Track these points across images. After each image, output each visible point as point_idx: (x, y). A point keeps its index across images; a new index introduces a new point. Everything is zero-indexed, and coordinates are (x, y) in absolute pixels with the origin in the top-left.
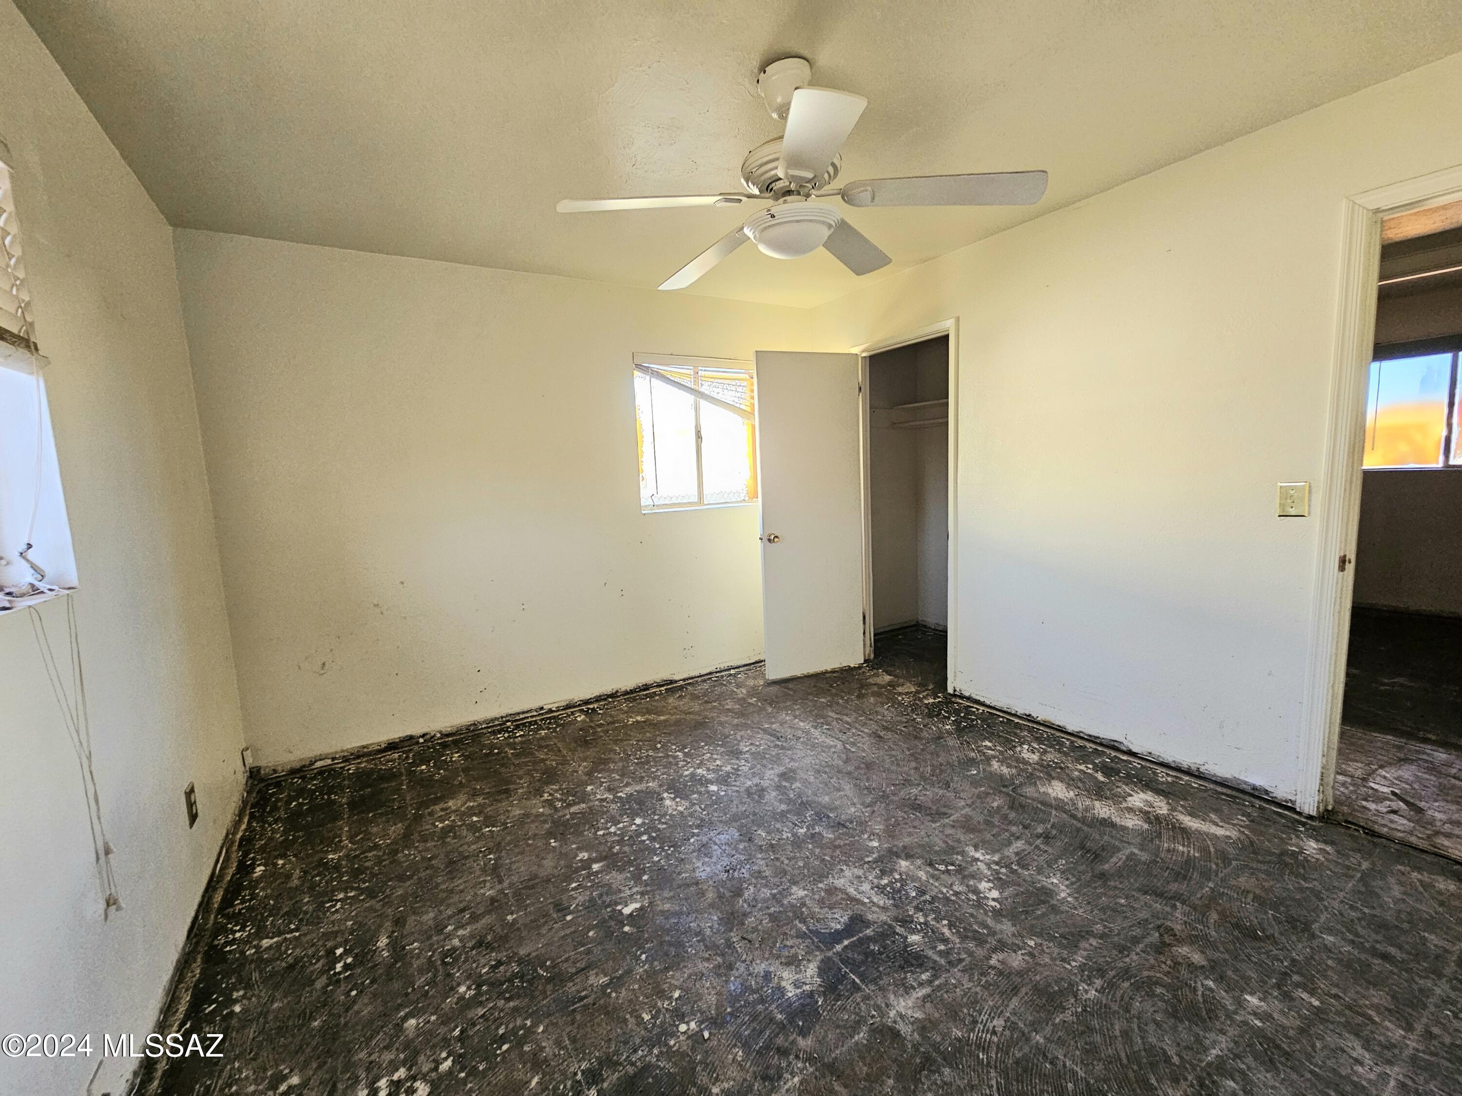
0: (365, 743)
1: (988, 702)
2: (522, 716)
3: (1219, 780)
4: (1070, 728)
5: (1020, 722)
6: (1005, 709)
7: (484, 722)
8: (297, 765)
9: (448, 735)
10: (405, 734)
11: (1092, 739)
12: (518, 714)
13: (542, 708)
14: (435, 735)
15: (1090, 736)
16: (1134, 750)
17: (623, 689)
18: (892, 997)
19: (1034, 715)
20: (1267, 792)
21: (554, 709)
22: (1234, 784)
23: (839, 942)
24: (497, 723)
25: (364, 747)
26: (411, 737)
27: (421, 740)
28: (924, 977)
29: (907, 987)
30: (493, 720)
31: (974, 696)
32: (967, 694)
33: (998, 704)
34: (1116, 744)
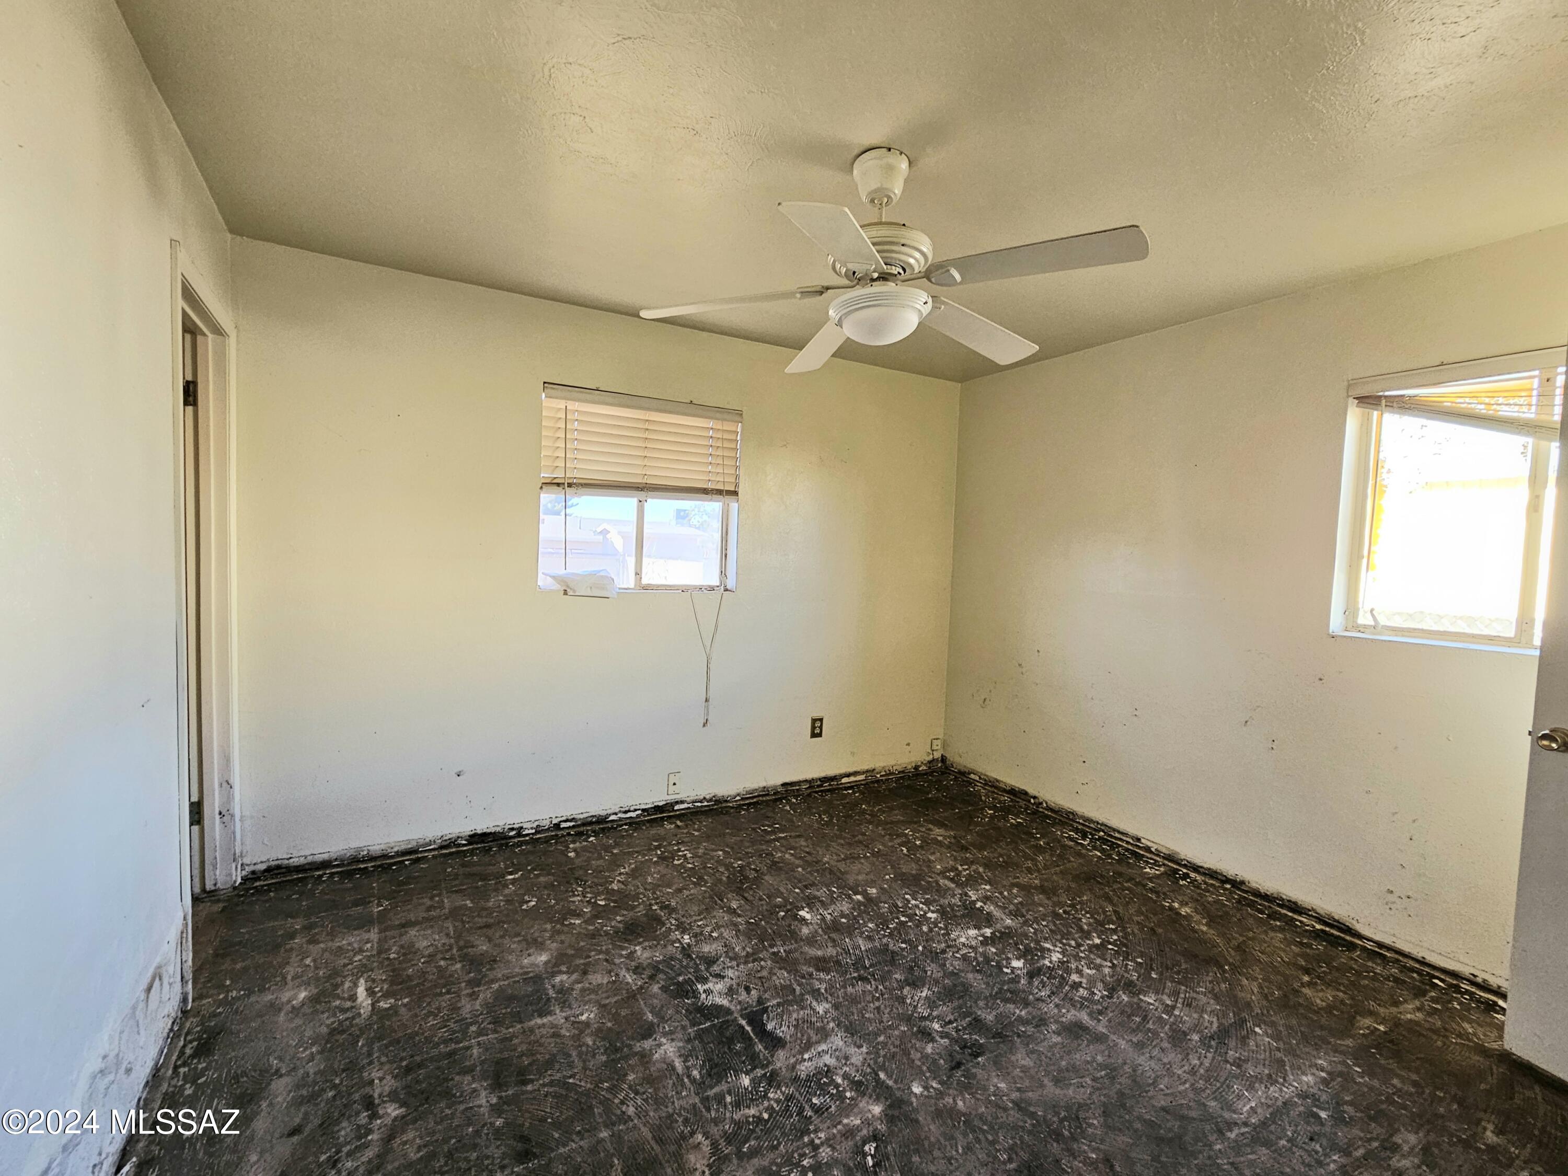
0: (998, 778)
2: (1117, 835)
7: (1082, 817)
8: (963, 769)
9: (1052, 810)
10: (1023, 787)
12: (1114, 830)
13: (1139, 840)
14: (1041, 803)
17: (1254, 885)
18: (681, 1044)
21: (1153, 850)
23: (750, 1023)
24: (1092, 825)
25: (998, 781)
26: (1026, 793)
27: (1032, 801)
28: (695, 1073)
29: (687, 1056)
30: (1091, 821)
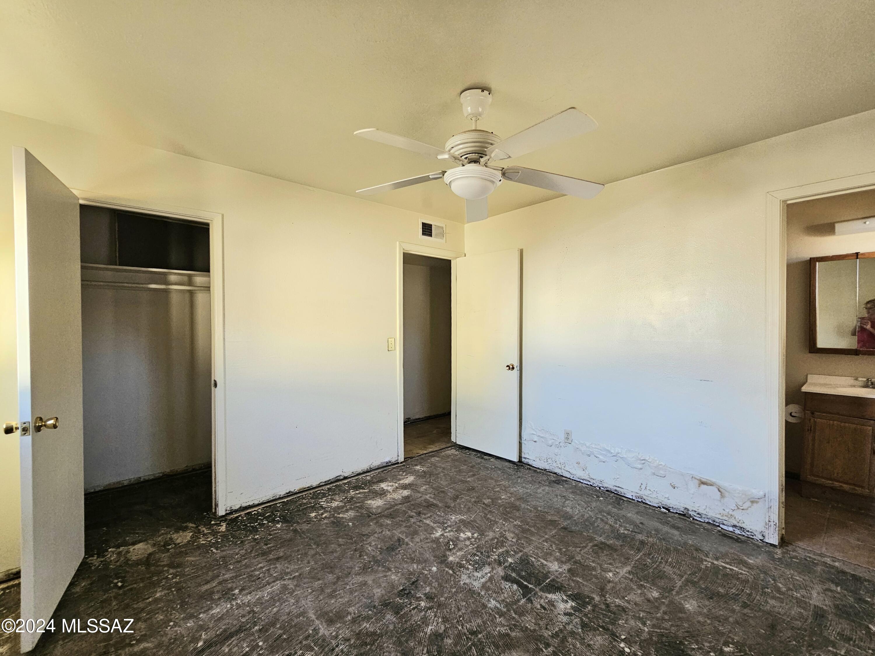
1: (256, 502)
3: (377, 467)
4: (315, 484)
5: (288, 499)
6: (272, 499)
11: (327, 483)
15: (325, 482)
16: (346, 476)
19: (292, 490)
20: (390, 462)
22: (381, 466)
23: (527, 586)
28: (534, 560)
29: (543, 565)
31: (244, 505)
32: (237, 507)
33: (265, 499)
34: (338, 478)
